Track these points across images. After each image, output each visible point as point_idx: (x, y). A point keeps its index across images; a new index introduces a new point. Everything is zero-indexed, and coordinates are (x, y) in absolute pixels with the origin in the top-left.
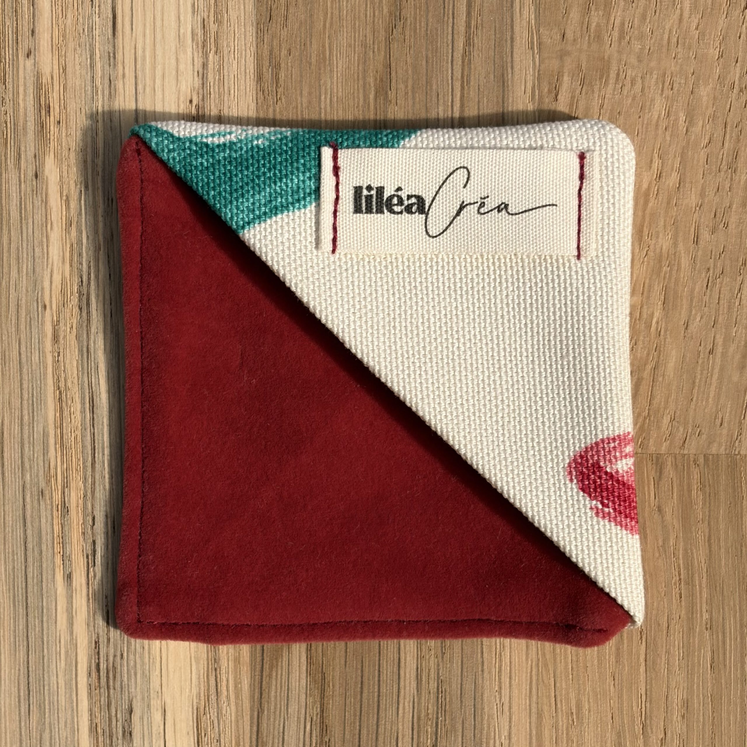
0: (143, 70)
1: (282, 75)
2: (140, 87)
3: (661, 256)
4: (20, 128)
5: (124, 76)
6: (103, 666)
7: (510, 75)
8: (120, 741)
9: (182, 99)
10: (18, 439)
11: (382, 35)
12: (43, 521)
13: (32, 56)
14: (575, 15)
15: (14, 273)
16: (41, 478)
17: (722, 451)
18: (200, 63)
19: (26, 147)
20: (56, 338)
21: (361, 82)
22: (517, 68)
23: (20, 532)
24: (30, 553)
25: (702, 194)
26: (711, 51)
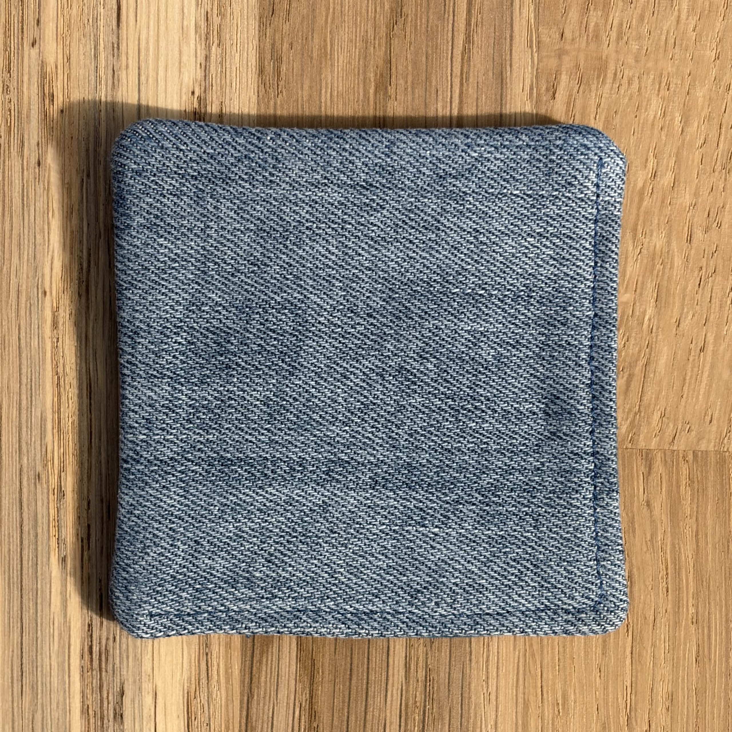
0: (146, 61)
1: (284, 68)
2: (143, 78)
3: (654, 254)
4: (24, 116)
5: (127, 67)
6: (96, 649)
7: (508, 73)
8: (111, 723)
9: (184, 90)
10: (16, 423)
11: (383, 31)
12: (39, 503)
13: (37, 46)
14: (574, 15)
15: (15, 260)
16: (38, 462)
17: (711, 448)
18: (203, 55)
19: (29, 136)
20: (55, 325)
21: (361, 77)
22: (515, 67)
23: (16, 515)
24: (25, 536)
25: (696, 194)
26: (708, 52)
